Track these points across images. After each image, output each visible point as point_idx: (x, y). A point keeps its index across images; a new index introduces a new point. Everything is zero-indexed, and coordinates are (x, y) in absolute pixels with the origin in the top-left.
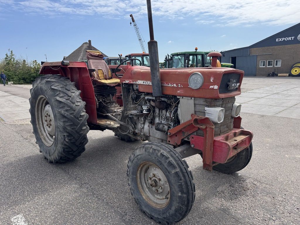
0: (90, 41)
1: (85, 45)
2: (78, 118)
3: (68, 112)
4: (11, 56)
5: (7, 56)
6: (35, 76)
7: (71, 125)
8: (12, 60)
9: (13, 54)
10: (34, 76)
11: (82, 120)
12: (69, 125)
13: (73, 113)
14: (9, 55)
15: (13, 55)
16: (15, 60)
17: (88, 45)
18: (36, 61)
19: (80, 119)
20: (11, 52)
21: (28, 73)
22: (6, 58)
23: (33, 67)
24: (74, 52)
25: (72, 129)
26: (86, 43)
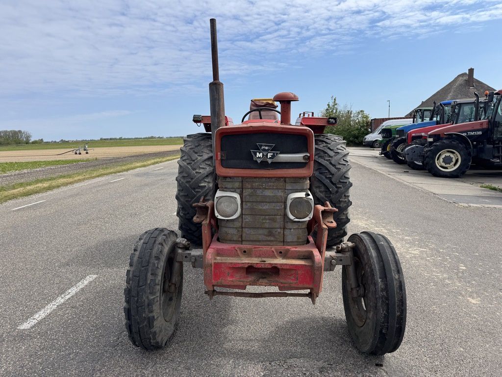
0: (471, 71)
1: (461, 78)
2: (194, 189)
3: (184, 179)
4: (334, 106)
5: (329, 107)
6: (357, 134)
7: (185, 196)
8: (334, 111)
9: (337, 102)
10: (355, 135)
11: (199, 192)
12: (183, 195)
13: (190, 182)
14: (331, 104)
15: (336, 104)
16: (338, 111)
17: (466, 78)
18: (361, 111)
19: (196, 190)
20: (333, 100)
21: (348, 129)
22: (327, 110)
23: (357, 120)
24: (438, 92)
25: (187, 201)
26: (463, 75)
